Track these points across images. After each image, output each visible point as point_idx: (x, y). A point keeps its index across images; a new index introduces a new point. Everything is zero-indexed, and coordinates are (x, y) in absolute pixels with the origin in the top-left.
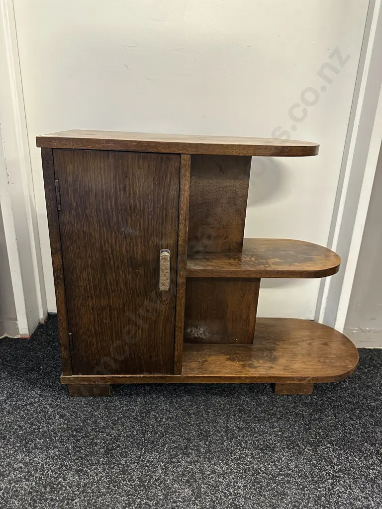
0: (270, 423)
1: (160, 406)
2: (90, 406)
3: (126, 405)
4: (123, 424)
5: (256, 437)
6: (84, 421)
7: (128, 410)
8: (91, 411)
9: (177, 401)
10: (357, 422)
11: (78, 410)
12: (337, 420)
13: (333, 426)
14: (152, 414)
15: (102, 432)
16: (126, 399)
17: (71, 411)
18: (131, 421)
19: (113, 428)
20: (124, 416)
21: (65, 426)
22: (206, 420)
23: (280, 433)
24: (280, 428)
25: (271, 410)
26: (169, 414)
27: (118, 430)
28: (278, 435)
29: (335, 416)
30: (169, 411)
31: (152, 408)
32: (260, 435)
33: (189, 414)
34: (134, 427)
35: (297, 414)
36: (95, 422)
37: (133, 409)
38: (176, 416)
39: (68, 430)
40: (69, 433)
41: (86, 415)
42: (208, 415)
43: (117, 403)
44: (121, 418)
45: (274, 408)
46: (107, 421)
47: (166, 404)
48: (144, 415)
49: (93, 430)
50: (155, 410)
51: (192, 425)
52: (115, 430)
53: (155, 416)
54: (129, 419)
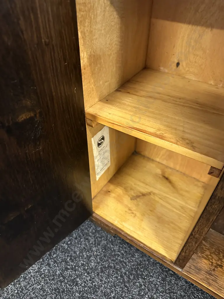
1: (151, 276)
2: (94, 237)
3: (123, 254)
4: (109, 276)
6: (81, 252)
7: (121, 262)
8: (92, 243)
9: (170, 281)
11: (83, 235)
14: (139, 282)
15: (88, 273)
16: (125, 248)
17: (78, 234)
18: (117, 277)
19: (98, 275)
20: (115, 267)
21: (66, 247)
26: (155, 293)
27: (101, 281)
30: (157, 290)
31: (143, 274)
34: (115, 287)
36: (89, 257)
37: (125, 263)
39: (66, 253)
40: (65, 256)
41: (86, 246)
43: (116, 248)
44: (111, 267)
46: (98, 263)
47: (158, 278)
48: (132, 277)
49: (83, 265)
50: (144, 279)
52: (98, 278)
53: (141, 285)
54: (117, 273)
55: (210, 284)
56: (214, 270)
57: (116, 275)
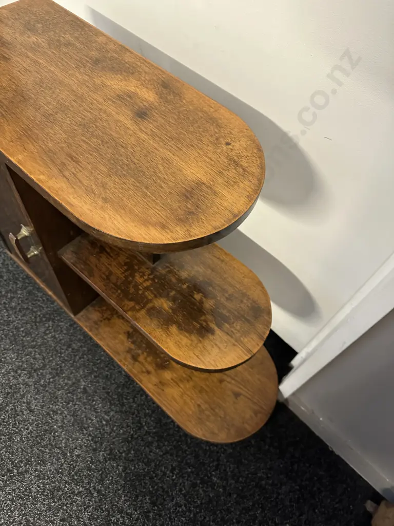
0: (110, 408)
3: (44, 300)
4: (24, 315)
5: (85, 408)
6: (7, 292)
8: (19, 287)
10: (173, 476)
12: (160, 458)
13: (148, 459)
15: (7, 310)
19: (15, 313)
22: (74, 362)
23: (104, 423)
24: (110, 419)
25: (126, 399)
27: (16, 318)
28: (101, 422)
29: (164, 454)
32: (90, 409)
33: (69, 346)
35: (139, 422)
36: (12, 298)
38: (61, 340)
42: (80, 358)
45: (131, 400)
46: (19, 304)
48: (44, 319)
51: (60, 357)
52: (15, 316)
53: (49, 326)
54: (33, 315)
55: (91, 330)
56: (101, 321)
57: (31, 316)
